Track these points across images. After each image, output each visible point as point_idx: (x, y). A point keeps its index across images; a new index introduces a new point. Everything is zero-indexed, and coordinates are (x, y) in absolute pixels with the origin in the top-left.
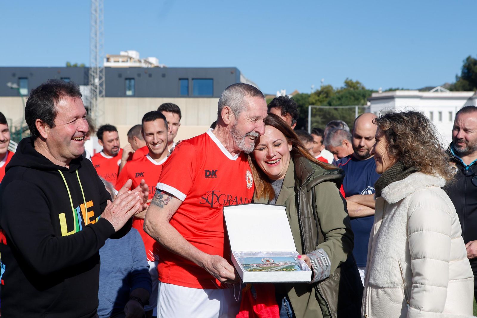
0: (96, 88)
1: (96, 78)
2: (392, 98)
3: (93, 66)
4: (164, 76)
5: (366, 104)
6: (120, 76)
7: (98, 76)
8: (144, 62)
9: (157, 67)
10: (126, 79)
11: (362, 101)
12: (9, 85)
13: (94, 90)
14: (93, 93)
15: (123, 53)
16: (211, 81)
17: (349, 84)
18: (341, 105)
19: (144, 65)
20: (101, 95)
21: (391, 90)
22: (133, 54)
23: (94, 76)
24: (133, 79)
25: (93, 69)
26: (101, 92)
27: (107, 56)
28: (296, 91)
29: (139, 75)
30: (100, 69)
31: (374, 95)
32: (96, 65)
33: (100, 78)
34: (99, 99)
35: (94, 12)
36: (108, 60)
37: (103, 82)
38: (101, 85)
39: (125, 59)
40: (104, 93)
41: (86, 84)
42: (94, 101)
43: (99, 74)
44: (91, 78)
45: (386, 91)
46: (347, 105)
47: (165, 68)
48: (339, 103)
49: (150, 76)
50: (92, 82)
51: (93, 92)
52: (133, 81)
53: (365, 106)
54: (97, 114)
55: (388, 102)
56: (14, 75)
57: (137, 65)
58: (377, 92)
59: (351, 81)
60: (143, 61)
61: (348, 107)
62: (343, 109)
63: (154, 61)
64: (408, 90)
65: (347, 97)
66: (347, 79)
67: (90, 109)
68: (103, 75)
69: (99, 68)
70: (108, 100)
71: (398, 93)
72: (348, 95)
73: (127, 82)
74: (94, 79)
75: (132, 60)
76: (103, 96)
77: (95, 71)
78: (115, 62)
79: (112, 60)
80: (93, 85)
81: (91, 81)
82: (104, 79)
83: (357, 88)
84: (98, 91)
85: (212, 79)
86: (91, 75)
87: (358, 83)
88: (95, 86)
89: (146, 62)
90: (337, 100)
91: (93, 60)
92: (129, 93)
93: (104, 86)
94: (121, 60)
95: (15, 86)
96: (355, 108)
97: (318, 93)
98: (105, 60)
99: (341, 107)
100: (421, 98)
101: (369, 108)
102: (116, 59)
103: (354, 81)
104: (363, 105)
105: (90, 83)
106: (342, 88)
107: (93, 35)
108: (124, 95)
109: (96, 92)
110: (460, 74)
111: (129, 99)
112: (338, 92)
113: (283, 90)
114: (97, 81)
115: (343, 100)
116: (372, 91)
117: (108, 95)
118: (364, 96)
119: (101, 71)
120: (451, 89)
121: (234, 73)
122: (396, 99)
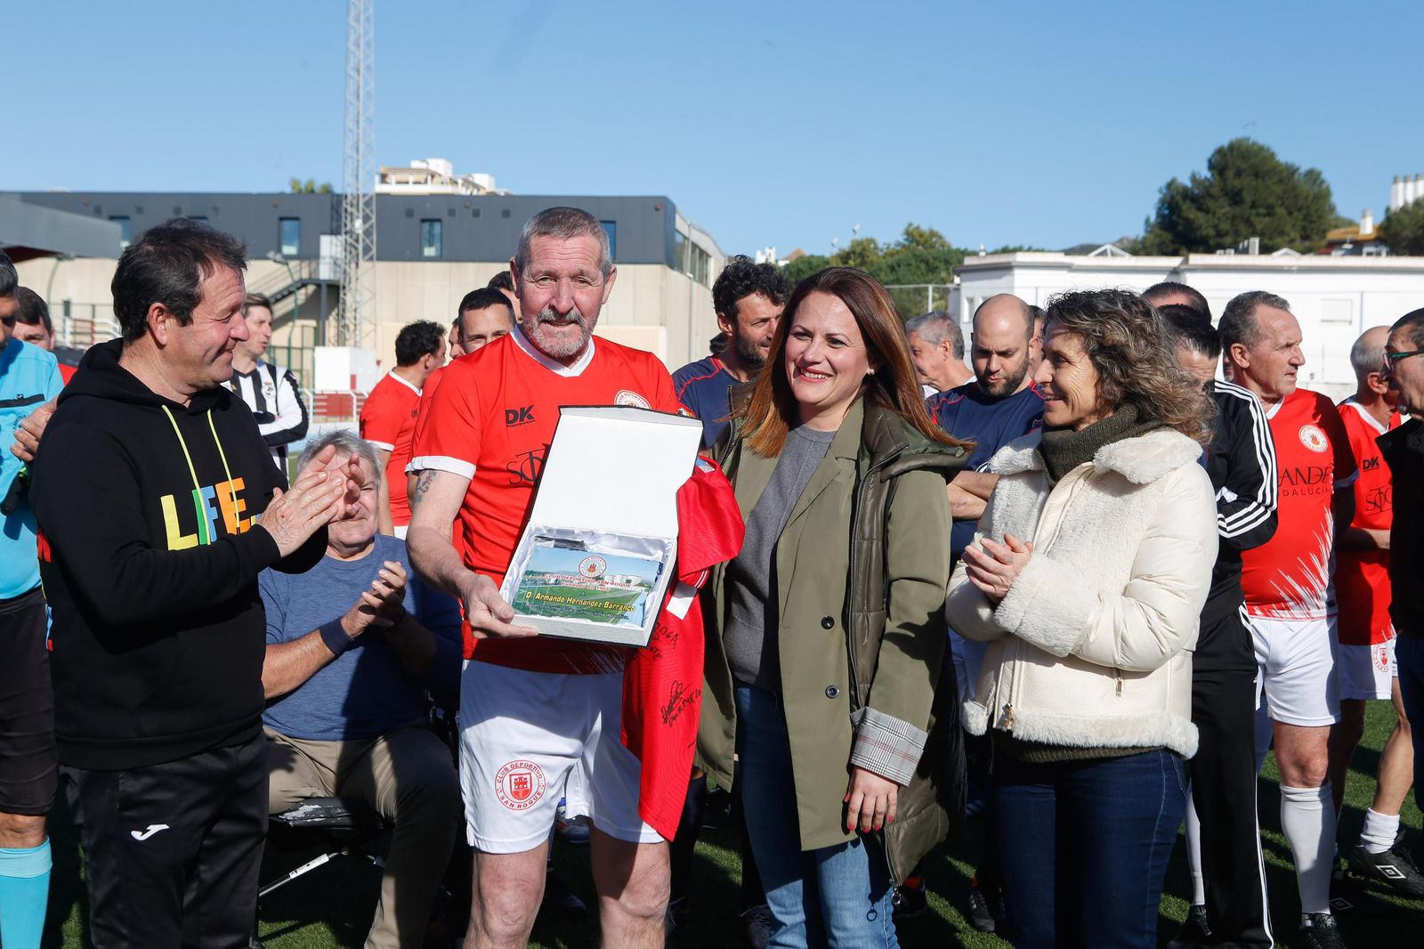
0: (357, 241)
1: (358, 217)
2: (1008, 268)
3: (349, 191)
4: (506, 214)
5: (952, 281)
6: (410, 213)
7: (361, 214)
8: (463, 185)
9: (492, 196)
10: (423, 221)
11: (943, 274)
13: (351, 245)
14: (351, 253)
15: (415, 164)
16: (612, 225)
17: (914, 237)
18: (898, 281)
19: (462, 190)
20: (367, 257)
21: (1005, 251)
22: (439, 165)
23: (351, 214)
24: (439, 220)
25: (349, 198)
26: (367, 250)
27: (382, 170)
28: (798, 251)
29: (451, 212)
30: (366, 198)
31: (968, 261)
32: (358, 189)
33: (366, 219)
34: (364, 264)
35: (353, 73)
36: (384, 178)
37: (371, 226)
38: (367, 233)
39: (421, 177)
40: (374, 251)
41: (335, 232)
42: (352, 270)
43: (364, 210)
44: (346, 218)
45: (995, 253)
46: (910, 283)
47: (508, 197)
48: (891, 277)
49: (476, 214)
50: (348, 228)
51: (350, 248)
52: (437, 227)
53: (949, 285)
54: (358, 298)
55: (1000, 277)
57: (448, 189)
58: (975, 254)
59: (918, 228)
60: (460, 181)
61: (912, 286)
62: (901, 289)
63: (485, 182)
64: (1043, 251)
65: (909, 265)
66: (910, 225)
67: (344, 288)
68: (372, 211)
69: (364, 195)
70: (382, 266)
71: (1020, 257)
72: (913, 262)
73: (426, 226)
74: (352, 221)
75: (437, 179)
76: (371, 259)
77: (355, 202)
78: (398, 183)
79: (392, 178)
80: (350, 233)
81: (346, 225)
82: (374, 220)
83: (932, 247)
84: (360, 247)
85: (614, 222)
86: (346, 210)
87: (933, 234)
88: (355, 237)
89: (467, 183)
90: (889, 270)
91: (350, 179)
92: (429, 251)
93: (375, 237)
94: (411, 178)
96: (927, 289)
97: (845, 257)
98: (377, 178)
99: (896, 287)
100: (1069, 268)
101: (958, 289)
102: (403, 177)
103: (925, 228)
104: (944, 281)
105: (343, 230)
106: (899, 244)
107: (351, 125)
108: (419, 257)
109: (356, 249)
110: (1153, 218)
111: (429, 265)
112: (890, 253)
113: (771, 248)
114: (358, 225)
115: (902, 271)
116: (965, 253)
117: (382, 257)
118: (947, 262)
119: (367, 204)
120: (1135, 251)
121: (662, 208)
122: (1017, 272)
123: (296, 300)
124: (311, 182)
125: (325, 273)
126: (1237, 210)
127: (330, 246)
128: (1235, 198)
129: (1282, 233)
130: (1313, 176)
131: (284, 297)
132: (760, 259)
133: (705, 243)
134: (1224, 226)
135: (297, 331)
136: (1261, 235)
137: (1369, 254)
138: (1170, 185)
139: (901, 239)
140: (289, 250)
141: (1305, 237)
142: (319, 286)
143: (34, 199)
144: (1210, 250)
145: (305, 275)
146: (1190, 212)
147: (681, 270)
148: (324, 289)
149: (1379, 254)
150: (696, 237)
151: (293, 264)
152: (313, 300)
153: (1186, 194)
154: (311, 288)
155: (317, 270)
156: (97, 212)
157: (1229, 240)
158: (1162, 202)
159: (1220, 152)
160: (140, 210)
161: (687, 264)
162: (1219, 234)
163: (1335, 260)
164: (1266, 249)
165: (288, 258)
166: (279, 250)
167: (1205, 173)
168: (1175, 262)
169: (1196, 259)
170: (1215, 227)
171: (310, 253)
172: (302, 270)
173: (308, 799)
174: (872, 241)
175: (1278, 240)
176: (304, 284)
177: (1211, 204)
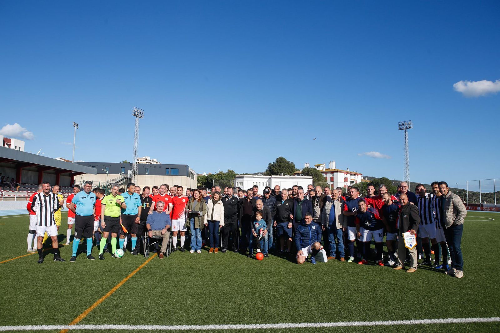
2: (243, 177)
4: (160, 167)
6: (144, 167)
9: (158, 164)
11: (233, 178)
12: (103, 170)
15: (143, 157)
17: (229, 171)
21: (244, 174)
22: (147, 157)
25: (134, 164)
26: (136, 173)
28: (209, 173)
29: (151, 167)
31: (237, 176)
32: (135, 162)
33: (136, 168)
35: (135, 144)
36: (138, 160)
38: (136, 170)
39: (144, 160)
41: (131, 170)
42: (133, 176)
45: (242, 175)
46: (227, 179)
49: (155, 167)
51: (134, 173)
52: (148, 169)
53: (234, 180)
55: (242, 179)
56: (104, 166)
57: (149, 162)
58: (238, 175)
60: (151, 160)
63: (157, 161)
67: (132, 179)
70: (139, 176)
71: (245, 175)
73: (146, 169)
76: (137, 174)
78: (141, 161)
79: (139, 160)
80: (133, 170)
82: (138, 168)
83: (232, 173)
85: (178, 169)
86: (133, 166)
89: (153, 161)
90: (224, 177)
92: (147, 173)
93: (138, 171)
95: (105, 170)
96: (230, 180)
97: (218, 174)
100: (253, 177)
103: (231, 170)
107: (134, 152)
108: (145, 174)
110: (267, 169)
111: (147, 176)
112: (225, 174)
113: (205, 173)
114: (135, 168)
115: (227, 177)
117: (139, 174)
118: (234, 176)
119: (136, 165)
120: (265, 175)
121: (186, 167)
122: (245, 178)
123: (124, 181)
124: (126, 160)
125: (129, 176)
126: (280, 168)
127: (130, 172)
128: (280, 166)
129: (287, 172)
130: (292, 163)
131: (122, 181)
132: (203, 175)
133: (193, 172)
134: (278, 171)
135: (124, 186)
136: (283, 172)
137: (301, 176)
138: (270, 164)
139: (227, 172)
140: (123, 173)
141: (291, 173)
142: (128, 179)
143: (78, 163)
144: (276, 175)
145: (125, 177)
146: (273, 168)
147: (189, 177)
148: (129, 179)
149: (303, 176)
150: (192, 171)
151: (123, 175)
152: (127, 181)
153: (272, 165)
154: (126, 179)
155: (127, 176)
156: (90, 166)
157: (279, 173)
158: (269, 167)
159: (277, 159)
160: (97, 165)
161: (190, 176)
162: (278, 172)
163: (296, 176)
164: (284, 175)
165: (123, 174)
166: (121, 173)
167: (275, 162)
168: (270, 176)
169: (273, 176)
170: (277, 171)
171: (126, 173)
172: (125, 176)
173: (154, 236)
174: (222, 172)
175: (287, 173)
176: (125, 179)
177: (276, 167)
